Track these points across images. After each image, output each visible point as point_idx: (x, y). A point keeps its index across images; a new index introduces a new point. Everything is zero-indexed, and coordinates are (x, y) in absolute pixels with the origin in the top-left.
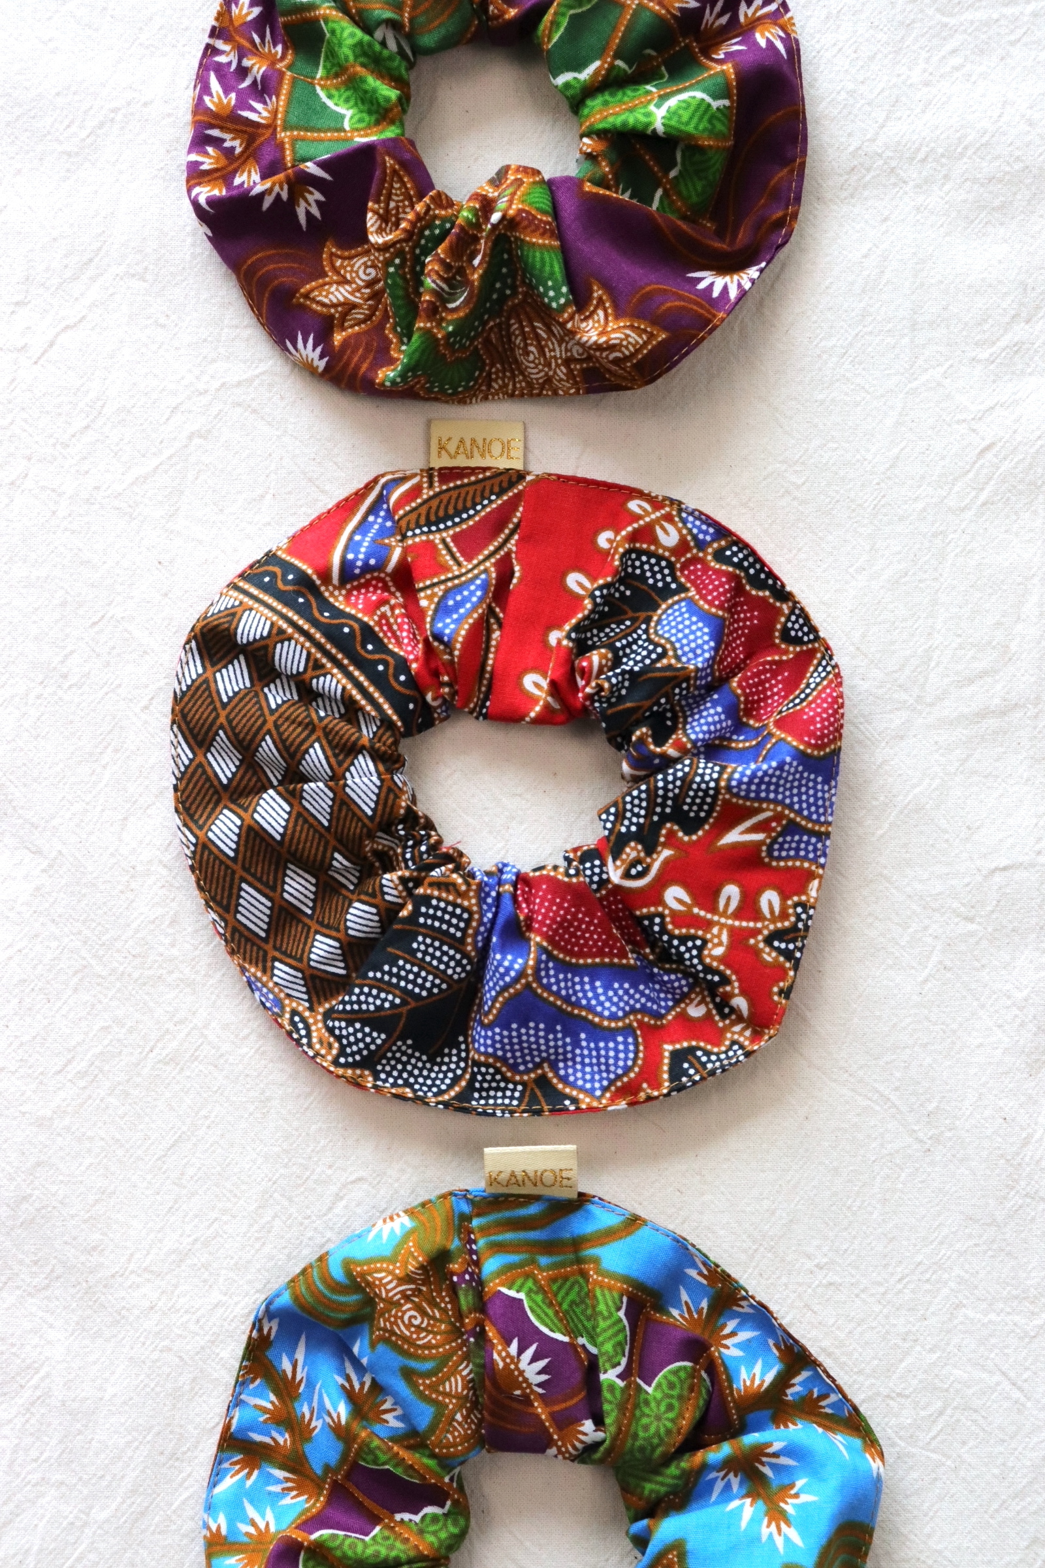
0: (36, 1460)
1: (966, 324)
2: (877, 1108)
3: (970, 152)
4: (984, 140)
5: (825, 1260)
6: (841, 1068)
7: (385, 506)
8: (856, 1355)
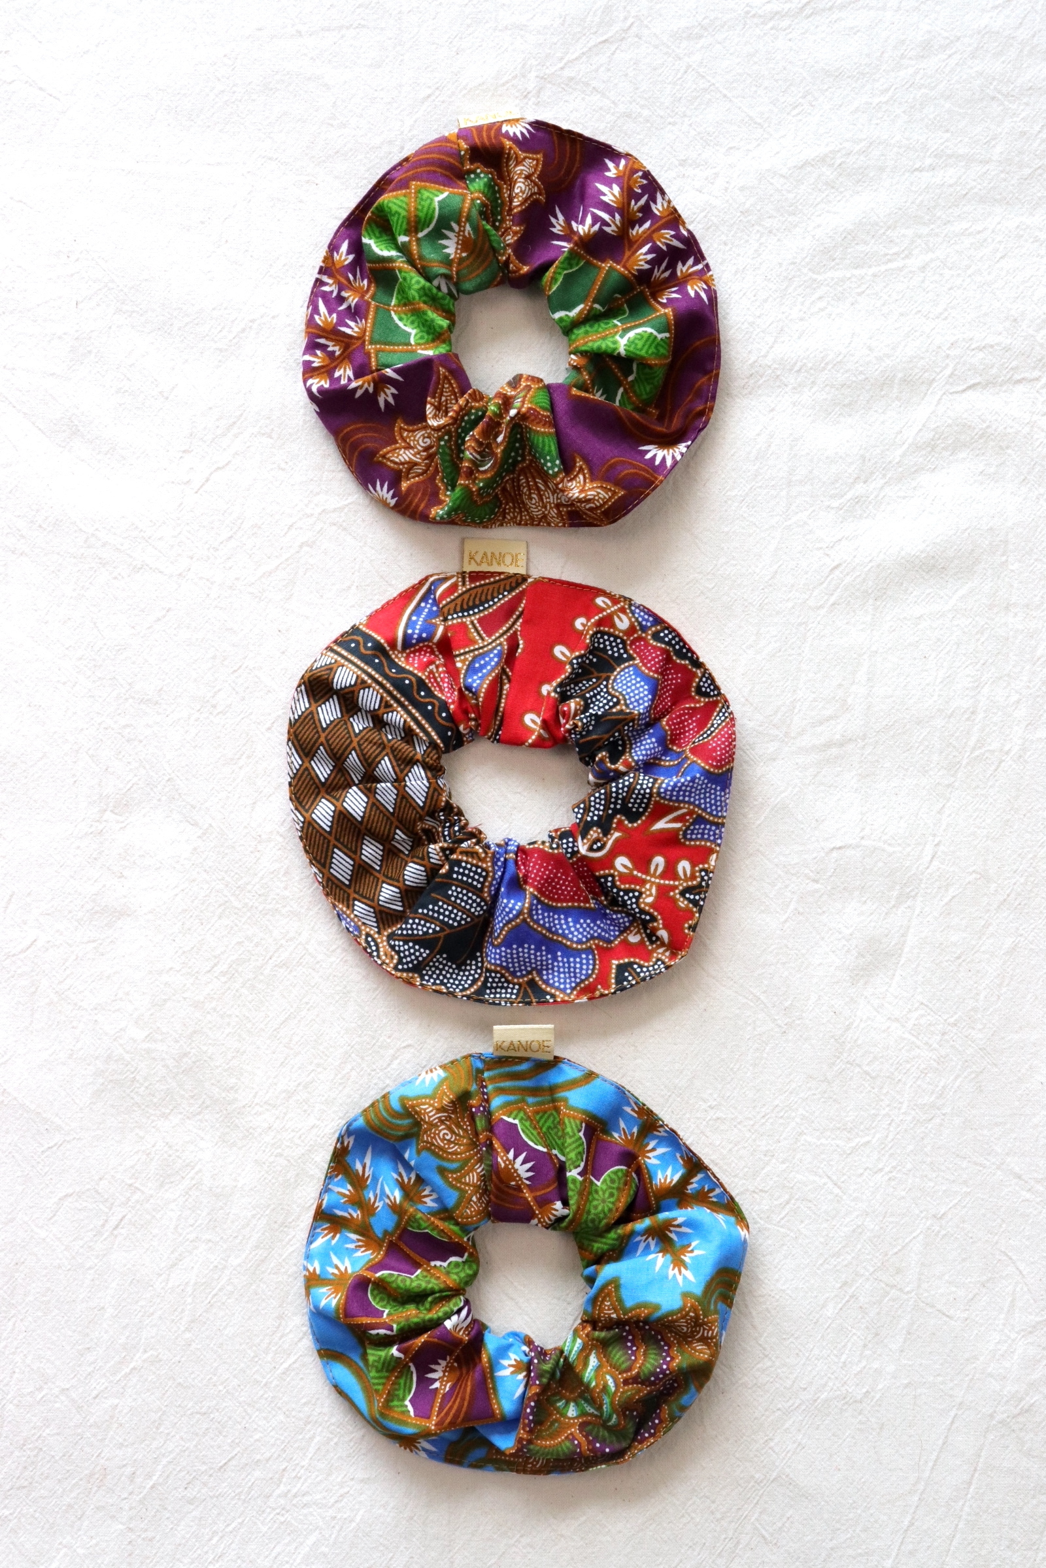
0: (192, 1226)
1: (824, 483)
2: (752, 1004)
3: (830, 367)
4: (839, 360)
5: (715, 1103)
6: (729, 978)
7: (432, 596)
8: (733, 1165)
